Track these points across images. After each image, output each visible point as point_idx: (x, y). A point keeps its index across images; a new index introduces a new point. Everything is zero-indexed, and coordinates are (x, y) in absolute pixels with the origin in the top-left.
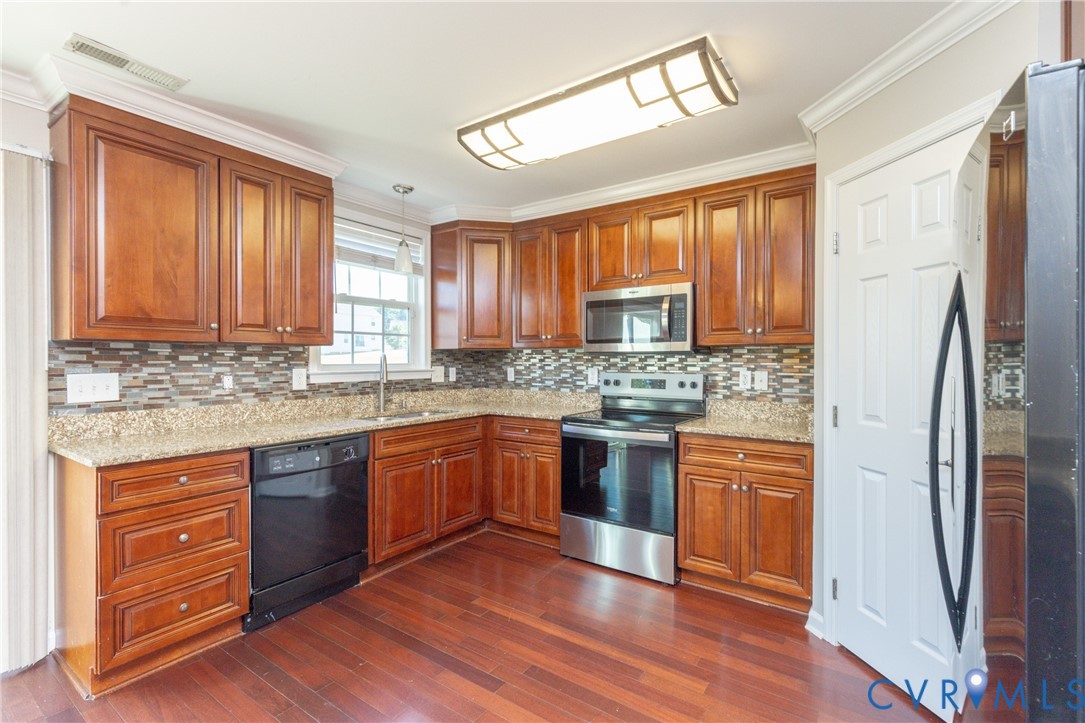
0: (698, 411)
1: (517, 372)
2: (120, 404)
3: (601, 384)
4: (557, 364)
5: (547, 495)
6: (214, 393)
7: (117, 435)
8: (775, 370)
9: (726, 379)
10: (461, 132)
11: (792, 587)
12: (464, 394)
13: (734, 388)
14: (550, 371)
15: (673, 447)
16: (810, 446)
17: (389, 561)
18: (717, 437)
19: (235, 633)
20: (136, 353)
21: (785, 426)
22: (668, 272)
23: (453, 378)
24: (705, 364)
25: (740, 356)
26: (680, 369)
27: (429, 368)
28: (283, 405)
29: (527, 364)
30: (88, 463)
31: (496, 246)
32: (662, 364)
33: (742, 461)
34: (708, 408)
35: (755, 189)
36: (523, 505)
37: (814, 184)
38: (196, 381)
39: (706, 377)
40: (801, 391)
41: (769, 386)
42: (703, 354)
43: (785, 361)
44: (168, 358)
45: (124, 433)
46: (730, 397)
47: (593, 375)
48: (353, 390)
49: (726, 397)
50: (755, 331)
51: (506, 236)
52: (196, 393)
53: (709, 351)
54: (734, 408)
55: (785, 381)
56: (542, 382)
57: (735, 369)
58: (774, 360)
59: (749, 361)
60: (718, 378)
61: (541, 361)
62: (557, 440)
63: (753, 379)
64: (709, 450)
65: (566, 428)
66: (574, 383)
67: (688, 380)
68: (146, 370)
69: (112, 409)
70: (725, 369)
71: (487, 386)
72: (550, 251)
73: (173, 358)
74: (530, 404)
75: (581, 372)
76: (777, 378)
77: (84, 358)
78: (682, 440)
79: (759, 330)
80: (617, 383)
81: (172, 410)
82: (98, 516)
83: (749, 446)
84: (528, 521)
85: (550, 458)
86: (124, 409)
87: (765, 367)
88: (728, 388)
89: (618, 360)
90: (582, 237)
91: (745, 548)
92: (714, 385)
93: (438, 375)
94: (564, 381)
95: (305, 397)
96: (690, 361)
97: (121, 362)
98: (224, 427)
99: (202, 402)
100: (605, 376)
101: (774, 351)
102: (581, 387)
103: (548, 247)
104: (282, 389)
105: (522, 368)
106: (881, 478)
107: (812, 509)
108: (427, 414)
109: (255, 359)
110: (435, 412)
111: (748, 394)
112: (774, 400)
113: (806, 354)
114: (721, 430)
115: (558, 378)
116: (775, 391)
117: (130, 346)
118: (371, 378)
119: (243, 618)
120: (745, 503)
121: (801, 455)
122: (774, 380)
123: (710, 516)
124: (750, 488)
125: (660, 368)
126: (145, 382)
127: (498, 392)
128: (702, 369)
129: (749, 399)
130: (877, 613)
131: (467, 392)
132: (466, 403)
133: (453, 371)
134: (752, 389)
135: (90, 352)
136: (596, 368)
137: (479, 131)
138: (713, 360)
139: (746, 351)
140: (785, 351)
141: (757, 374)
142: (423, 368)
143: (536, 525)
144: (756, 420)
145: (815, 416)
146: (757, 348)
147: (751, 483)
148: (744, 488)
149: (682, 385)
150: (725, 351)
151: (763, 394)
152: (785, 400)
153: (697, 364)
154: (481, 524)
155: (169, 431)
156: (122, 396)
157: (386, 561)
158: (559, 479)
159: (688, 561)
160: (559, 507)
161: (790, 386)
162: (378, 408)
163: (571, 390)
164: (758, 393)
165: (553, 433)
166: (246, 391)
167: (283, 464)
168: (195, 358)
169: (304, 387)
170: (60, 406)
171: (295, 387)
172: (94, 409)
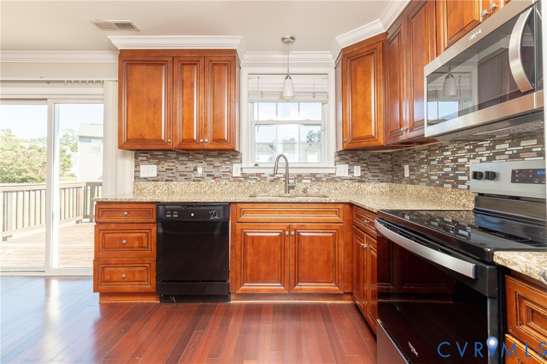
1: (412, 170)
2: (157, 179)
6: (194, 176)
7: (154, 192)
12: (369, 187)
20: (163, 156)
23: (357, 174)
27: (333, 166)
38: (186, 170)
44: (175, 158)
45: (157, 191)
52: (185, 175)
61: (427, 156)
68: (166, 164)
69: (153, 181)
73: (177, 158)
77: (145, 159)
81: (175, 182)
86: (158, 181)
93: (342, 171)
94: (446, 176)
95: (240, 181)
97: (158, 161)
99: (188, 180)
104: (226, 175)
109: (213, 159)
115: (441, 173)
126: (166, 169)
131: (372, 185)
133: (357, 169)
135: (147, 156)
142: (330, 165)
155: (173, 192)
156: (158, 175)
166: (208, 175)
167: (172, 214)
168: (186, 159)
169: (239, 175)
170: (137, 178)
171: (234, 175)
172: (146, 179)
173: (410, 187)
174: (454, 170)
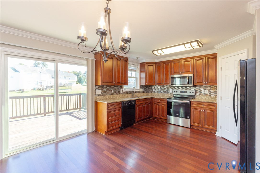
0: (194, 97)
1: (155, 90)
2: (101, 95)
3: (173, 92)
4: (164, 88)
5: (164, 112)
6: (111, 93)
7: (101, 99)
8: (209, 90)
9: (199, 91)
10: (153, 51)
11: (213, 128)
12: (145, 94)
13: (201, 93)
14: (162, 89)
15: (190, 103)
16: (216, 103)
17: (138, 122)
18: (198, 102)
19: (119, 130)
21: (211, 100)
22: (188, 72)
23: (143, 91)
24: (195, 88)
25: (202, 87)
26: (190, 89)
28: (120, 95)
29: (157, 88)
30: (106, 103)
31: (152, 66)
32: (186, 88)
33: (203, 106)
34: (196, 97)
35: (205, 57)
36: (159, 114)
37: (217, 56)
38: (109, 91)
39: (195, 91)
40: (215, 94)
41: (208, 93)
42: (195, 87)
43: (212, 88)
46: (200, 95)
47: (171, 90)
48: (128, 93)
49: (199, 95)
50: (205, 83)
51: (154, 65)
52: (109, 93)
53: (196, 86)
54: (201, 97)
55: (211, 92)
56: (161, 91)
57: (201, 90)
58: (209, 88)
59: (204, 88)
60: (197, 91)
61: (160, 88)
62: (166, 102)
63: (205, 91)
64: (197, 104)
65: (168, 100)
66: (167, 92)
67: (192, 91)
68: (104, 90)
70: (199, 89)
71: (149, 92)
72: (163, 68)
73: (107, 88)
74: (158, 96)
75: (169, 90)
76: (210, 91)
77: (97, 88)
78: (191, 102)
79: (206, 83)
80: (177, 92)
81: (107, 96)
82: (107, 110)
83: (205, 103)
84: (160, 117)
85: (165, 105)
87: (207, 89)
88: (200, 93)
89: (177, 88)
90: (170, 65)
91: (204, 121)
92: (197, 92)
93: (141, 90)
94: (165, 91)
95: (122, 94)
96: (192, 88)
97: (101, 88)
98: (113, 99)
99: (110, 94)
100: (174, 91)
101: (209, 86)
102: (169, 93)
103: (163, 67)
104: (119, 93)
105: (156, 89)
106: (229, 108)
107: (217, 114)
108: (140, 97)
109: (116, 88)
110: (142, 97)
111: (204, 94)
112: (209, 95)
113: (216, 87)
114: (199, 101)
115: (164, 91)
116: (209, 94)
117: (102, 86)
118: (131, 91)
119: (120, 128)
120: (204, 113)
121: (215, 105)
122: (209, 92)
123: (197, 116)
124: (205, 111)
125: (186, 89)
127: (151, 93)
128: (194, 89)
129: (204, 95)
130: (228, 131)
132: (145, 95)
133: (143, 89)
134: (205, 93)
136: (172, 89)
137: (156, 51)
138: (196, 88)
139: (203, 86)
140: (211, 86)
141: (206, 91)
142: (138, 89)
143: (162, 117)
144: (205, 99)
145: (217, 98)
146: (206, 85)
147: (205, 110)
148: (204, 111)
149: (190, 92)
150: (199, 86)
151: (207, 94)
152: (211, 95)
153: (193, 88)
154: (150, 117)
156: (101, 93)
157: (138, 121)
158: (167, 109)
159: (192, 124)
160: (167, 114)
161: (213, 93)
162: (132, 96)
163: (167, 93)
164: (206, 94)
165: (165, 101)
166: (115, 93)
167: (126, 104)
168: (109, 88)
169: (122, 92)
170: (95, 95)
171: (121, 92)
172: (99, 95)
173: (155, 93)
174: (167, 90)
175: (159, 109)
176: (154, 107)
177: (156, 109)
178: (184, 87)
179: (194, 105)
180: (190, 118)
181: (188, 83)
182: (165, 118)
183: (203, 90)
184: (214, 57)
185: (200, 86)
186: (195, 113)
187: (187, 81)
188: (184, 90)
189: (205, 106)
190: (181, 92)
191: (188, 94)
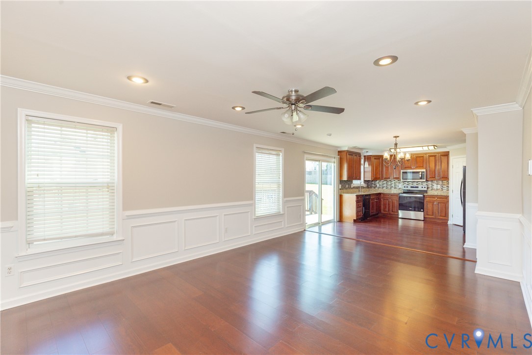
0: (426, 191)
1: (380, 185)
3: (403, 187)
5: (395, 207)
8: (442, 185)
9: (431, 186)
11: (446, 218)
15: (423, 197)
16: (448, 196)
21: (444, 194)
22: (422, 167)
25: (434, 182)
26: (422, 184)
29: (383, 183)
31: (379, 159)
32: (417, 183)
33: (436, 199)
34: (428, 191)
35: (438, 154)
36: (389, 210)
37: (449, 154)
39: (427, 186)
40: (447, 188)
43: (444, 183)
48: (356, 188)
49: (431, 190)
50: (438, 178)
51: (381, 158)
53: (428, 180)
54: (433, 191)
55: (444, 186)
56: (387, 187)
57: (433, 184)
59: (436, 183)
61: (386, 183)
62: (397, 197)
63: (437, 186)
64: (430, 198)
65: (398, 195)
66: (395, 187)
67: (424, 186)
70: (431, 184)
71: (371, 188)
75: (397, 185)
78: (425, 196)
80: (407, 187)
82: (355, 201)
83: (438, 197)
84: (390, 212)
85: (396, 201)
87: (440, 184)
88: (432, 188)
89: (407, 183)
91: (437, 213)
92: (429, 187)
95: (352, 189)
96: (424, 183)
101: (442, 181)
102: (397, 188)
107: (449, 206)
112: (441, 190)
113: (448, 182)
114: (431, 194)
115: (391, 186)
116: (441, 188)
120: (437, 206)
123: (430, 208)
127: (374, 189)
128: (427, 184)
129: (436, 190)
134: (437, 188)
136: (401, 184)
138: (429, 183)
139: (436, 181)
140: (444, 181)
143: (393, 213)
144: (438, 193)
145: (449, 191)
146: (438, 180)
148: (437, 203)
149: (422, 187)
151: (439, 189)
152: (444, 190)
154: (378, 214)
157: (371, 215)
158: (398, 204)
159: (426, 216)
160: (397, 209)
163: (394, 189)
168: (345, 182)
171: (352, 187)
173: (380, 189)
175: (389, 205)
176: (382, 203)
177: (385, 205)
178: (414, 182)
179: (427, 199)
180: (423, 211)
181: (421, 178)
182: (396, 213)
183: (435, 185)
184: (446, 155)
185: (432, 181)
186: (428, 206)
187: (420, 176)
188: (415, 185)
189: (438, 199)
190: (411, 187)
191: (420, 189)
